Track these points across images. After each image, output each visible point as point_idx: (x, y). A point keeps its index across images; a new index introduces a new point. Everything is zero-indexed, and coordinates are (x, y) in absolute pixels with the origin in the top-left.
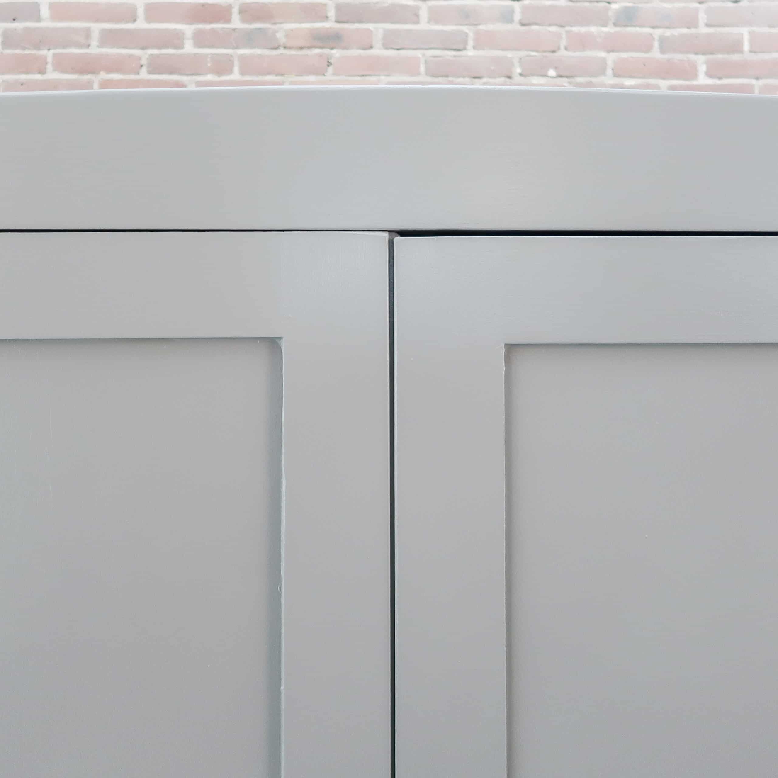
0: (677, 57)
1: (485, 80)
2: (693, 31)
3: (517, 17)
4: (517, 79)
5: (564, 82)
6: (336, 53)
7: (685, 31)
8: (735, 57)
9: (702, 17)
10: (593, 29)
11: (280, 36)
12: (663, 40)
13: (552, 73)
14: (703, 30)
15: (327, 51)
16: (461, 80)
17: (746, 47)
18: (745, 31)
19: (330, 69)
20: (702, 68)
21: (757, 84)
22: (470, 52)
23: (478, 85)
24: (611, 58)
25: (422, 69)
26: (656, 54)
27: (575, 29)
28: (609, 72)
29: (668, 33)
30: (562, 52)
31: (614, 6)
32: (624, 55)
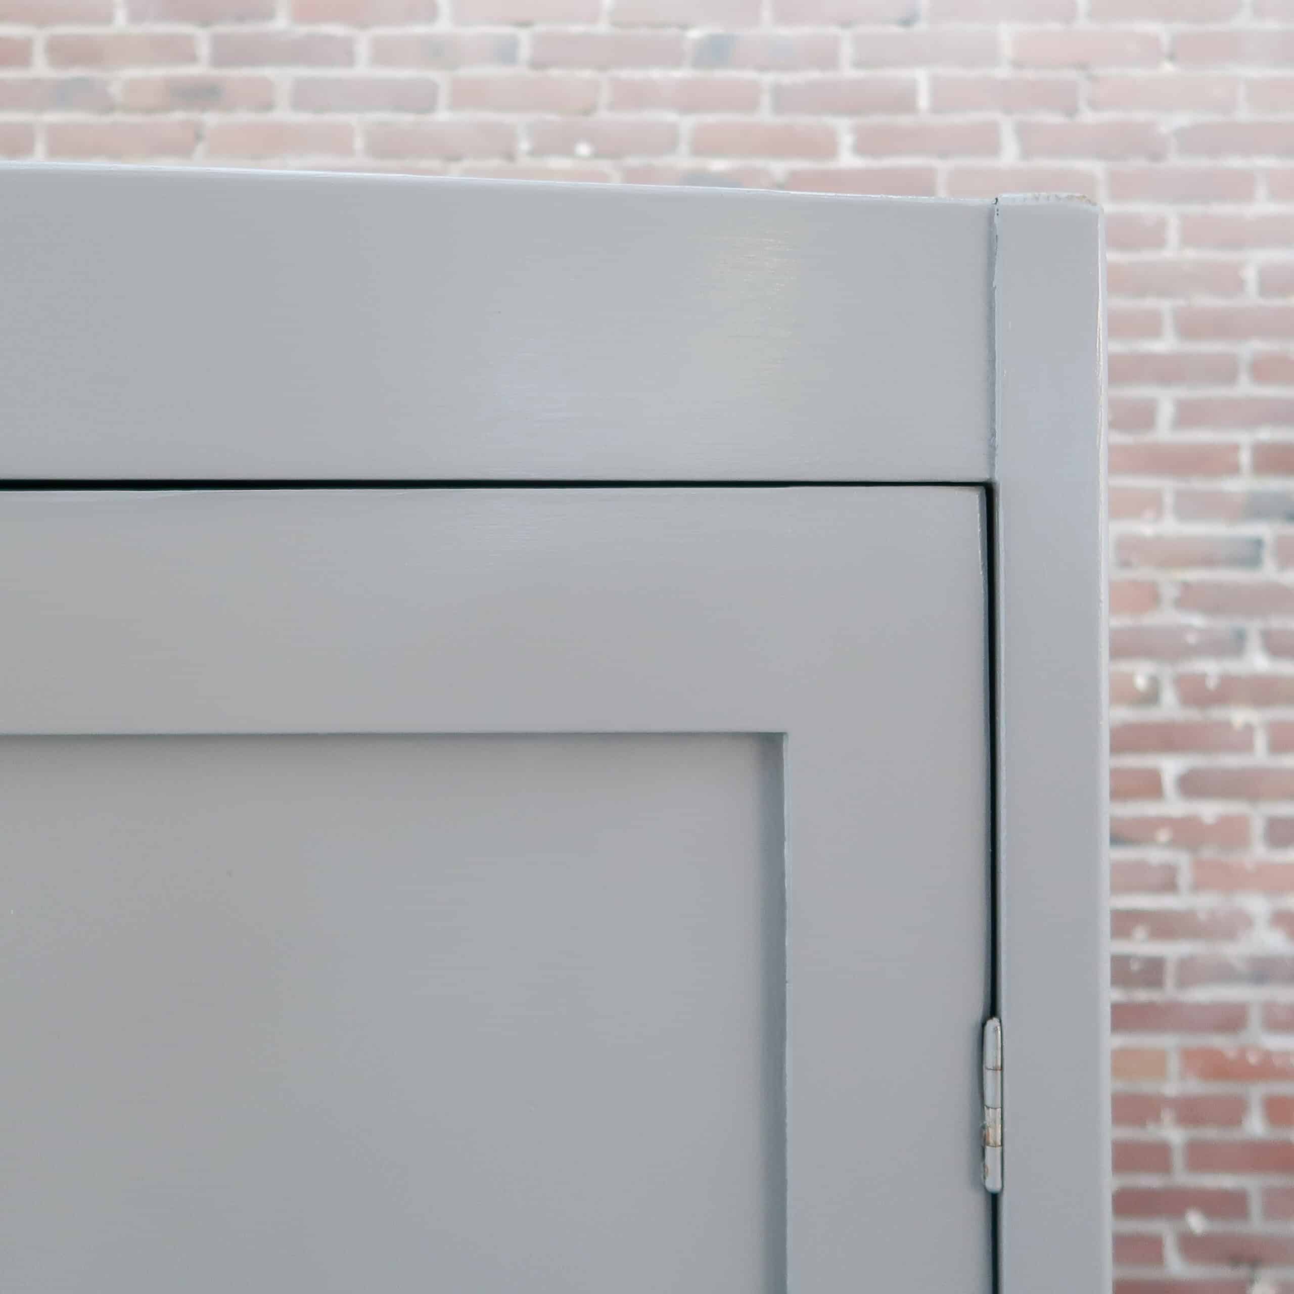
0: (803, 121)
1: (466, 164)
2: (829, 75)
3: (525, 52)
4: (524, 162)
5: (604, 165)
6: (211, 119)
7: (815, 75)
8: (904, 120)
9: (847, 51)
10: (656, 74)
11: (116, 90)
12: (779, 92)
13: (583, 149)
14: (849, 73)
15: (194, 116)
16: (424, 164)
17: (923, 101)
18: (921, 77)
19: (200, 148)
20: (846, 140)
21: (942, 167)
22: (443, 115)
23: (455, 174)
24: (687, 123)
25: (359, 143)
26: (765, 116)
27: (625, 74)
28: (684, 148)
29: (787, 78)
30: (604, 115)
31: (694, 34)
32: (711, 118)
